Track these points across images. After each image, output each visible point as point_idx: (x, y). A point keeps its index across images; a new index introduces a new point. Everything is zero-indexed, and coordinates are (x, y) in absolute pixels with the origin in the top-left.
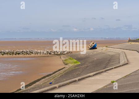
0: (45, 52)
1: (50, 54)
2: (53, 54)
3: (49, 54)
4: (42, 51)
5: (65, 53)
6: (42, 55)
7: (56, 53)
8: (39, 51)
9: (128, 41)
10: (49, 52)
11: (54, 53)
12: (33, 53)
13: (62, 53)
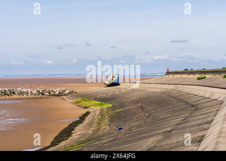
0: (35, 92)
1: (43, 94)
2: (47, 94)
3: (40, 95)
4: (29, 91)
5: (66, 92)
6: (29, 96)
7: (52, 93)
8: (25, 90)
9: (165, 73)
10: (41, 91)
11: (49, 93)
12: (16, 93)
13: (62, 93)
